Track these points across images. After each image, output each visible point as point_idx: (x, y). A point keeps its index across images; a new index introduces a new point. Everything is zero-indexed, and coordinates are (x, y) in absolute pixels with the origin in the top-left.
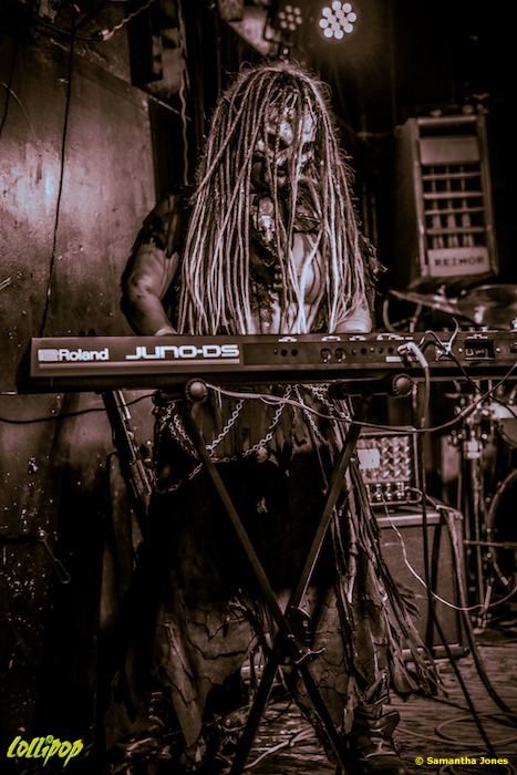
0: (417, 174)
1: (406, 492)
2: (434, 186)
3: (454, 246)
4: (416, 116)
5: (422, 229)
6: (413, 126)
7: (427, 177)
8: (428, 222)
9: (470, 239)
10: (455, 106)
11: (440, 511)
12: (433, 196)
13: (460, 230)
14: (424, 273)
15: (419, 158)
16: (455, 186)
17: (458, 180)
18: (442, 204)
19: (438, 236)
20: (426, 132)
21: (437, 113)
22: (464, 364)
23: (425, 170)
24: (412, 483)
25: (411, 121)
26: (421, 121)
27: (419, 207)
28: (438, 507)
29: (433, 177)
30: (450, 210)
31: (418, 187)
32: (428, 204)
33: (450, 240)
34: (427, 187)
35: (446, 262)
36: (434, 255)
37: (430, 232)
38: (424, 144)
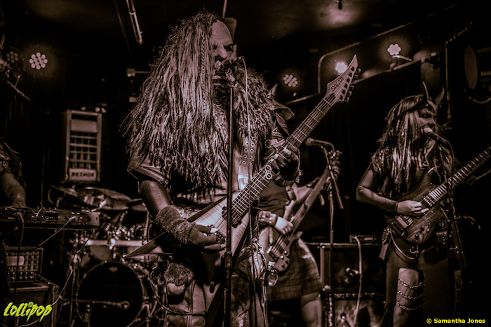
0: (68, 134)
1: (35, 276)
2: (76, 140)
3: (82, 168)
4: (71, 109)
5: (67, 159)
6: (69, 113)
7: (73, 136)
8: (71, 156)
9: (89, 166)
10: (91, 107)
11: (49, 285)
12: (75, 145)
13: (85, 161)
14: (67, 178)
15: (70, 127)
16: (86, 141)
17: (87, 140)
18: (79, 149)
19: (75, 163)
20: (74, 117)
21: (84, 108)
22: (43, 222)
23: (72, 133)
24: (38, 273)
25: (68, 111)
26: (73, 112)
27: (68, 148)
28: (49, 283)
29: (76, 137)
30: (89, 153)
31: (68, 140)
32: (72, 148)
33: (80, 165)
34: (72, 140)
35: (77, 174)
36: (72, 171)
37: (72, 160)
38: (74, 121)
